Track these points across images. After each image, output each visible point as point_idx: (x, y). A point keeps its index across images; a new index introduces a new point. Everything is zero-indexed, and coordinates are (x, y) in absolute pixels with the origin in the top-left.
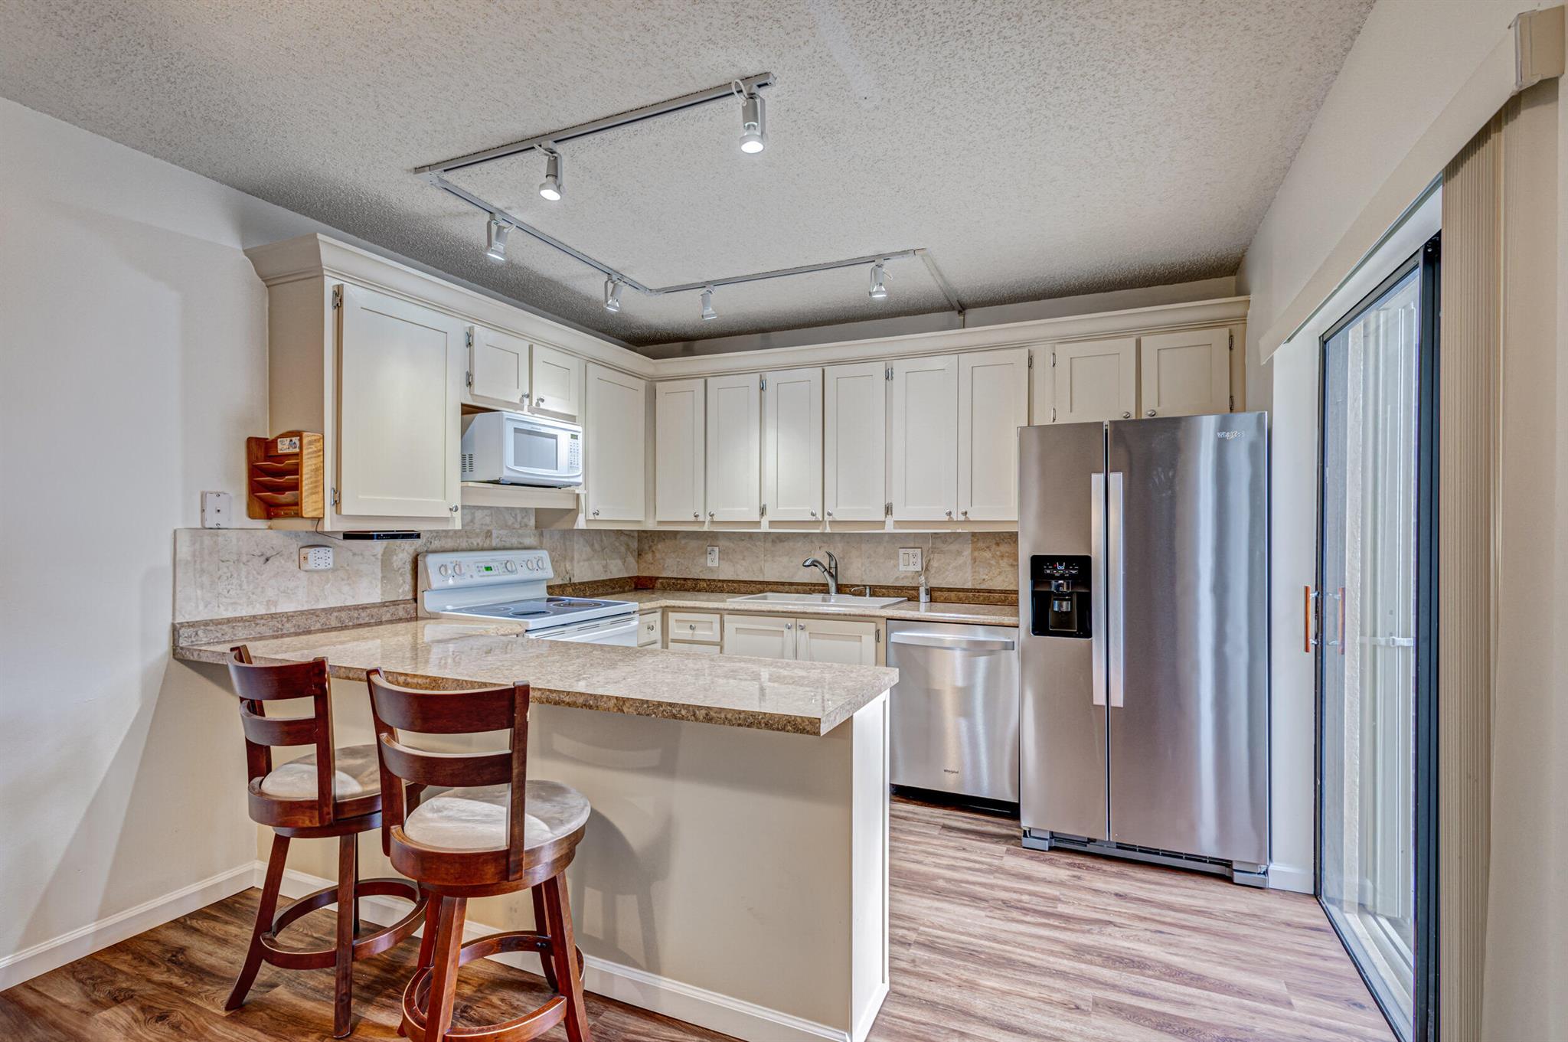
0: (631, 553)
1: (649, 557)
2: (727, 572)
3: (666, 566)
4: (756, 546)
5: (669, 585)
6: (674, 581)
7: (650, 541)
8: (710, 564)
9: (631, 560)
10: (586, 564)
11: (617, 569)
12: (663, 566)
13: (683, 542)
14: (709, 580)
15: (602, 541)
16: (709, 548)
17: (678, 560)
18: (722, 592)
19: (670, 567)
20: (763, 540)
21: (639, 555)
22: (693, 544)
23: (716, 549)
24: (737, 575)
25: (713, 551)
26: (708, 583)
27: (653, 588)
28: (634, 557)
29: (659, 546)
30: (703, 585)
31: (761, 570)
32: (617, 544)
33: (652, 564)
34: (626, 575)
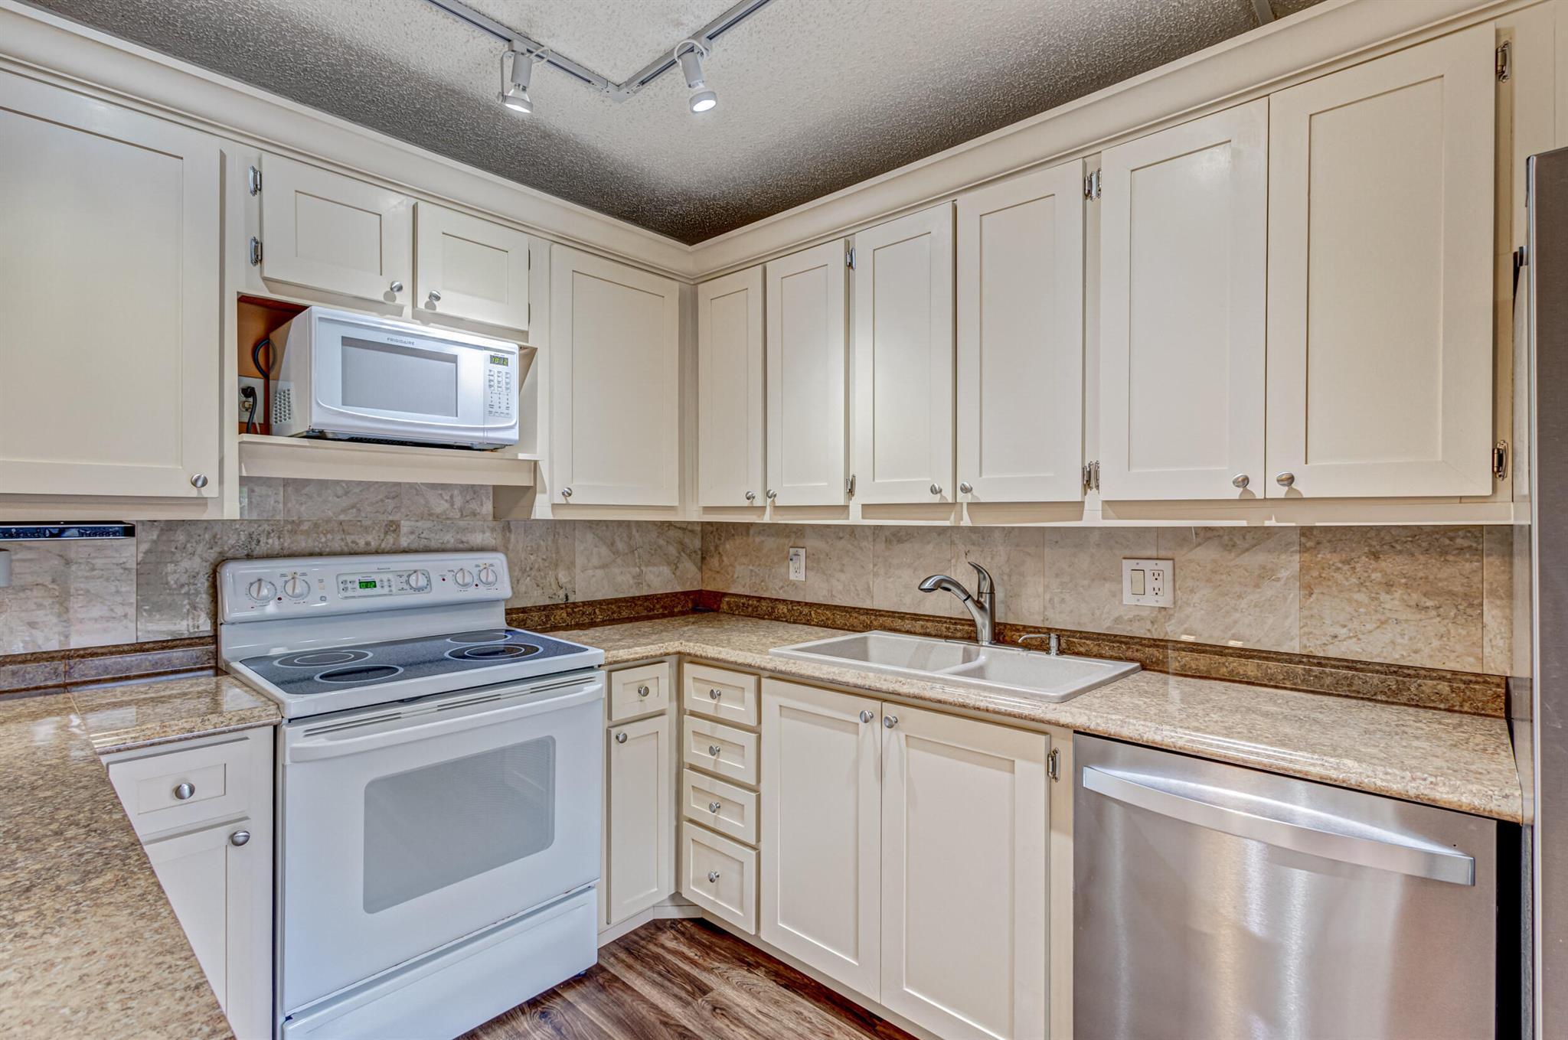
0: (689, 556)
1: (714, 562)
2: (818, 591)
3: (736, 576)
4: (861, 549)
5: (738, 607)
6: (744, 600)
7: (717, 537)
8: (792, 577)
9: (689, 567)
10: (600, 573)
11: (660, 580)
12: (732, 577)
13: (758, 539)
14: (792, 602)
15: (630, 537)
16: (792, 551)
17: (751, 567)
18: (808, 623)
19: (741, 580)
20: (871, 539)
21: (703, 558)
22: (770, 543)
23: (802, 552)
24: (832, 596)
25: (797, 555)
26: (790, 607)
27: (717, 610)
28: (695, 564)
29: (728, 546)
30: (782, 609)
31: (868, 590)
32: (662, 542)
33: (718, 572)
34: (679, 589)
